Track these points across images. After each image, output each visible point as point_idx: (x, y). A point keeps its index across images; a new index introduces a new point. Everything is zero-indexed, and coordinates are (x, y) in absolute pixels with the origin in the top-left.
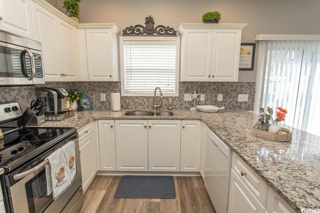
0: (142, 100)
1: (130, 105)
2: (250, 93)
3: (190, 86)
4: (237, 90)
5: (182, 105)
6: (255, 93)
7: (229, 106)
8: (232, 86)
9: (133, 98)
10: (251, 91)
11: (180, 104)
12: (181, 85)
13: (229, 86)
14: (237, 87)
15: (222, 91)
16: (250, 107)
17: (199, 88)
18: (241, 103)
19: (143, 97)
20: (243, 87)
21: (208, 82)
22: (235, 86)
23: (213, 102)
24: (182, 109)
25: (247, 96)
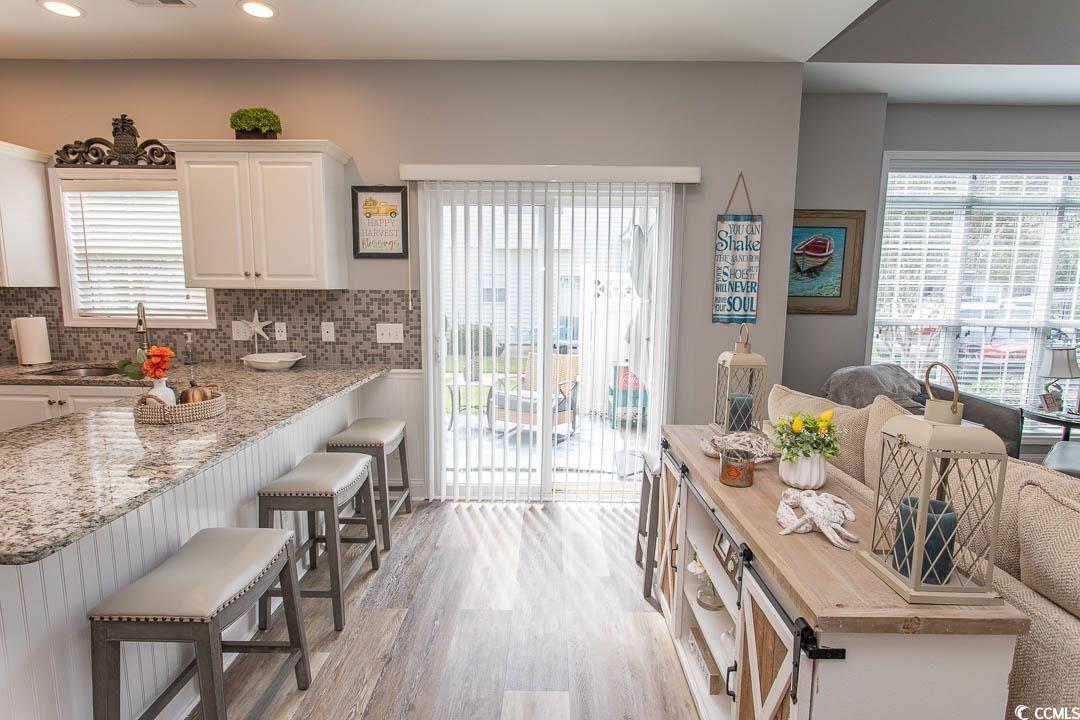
0: (120, 336)
1: (91, 351)
2: (408, 321)
3: (244, 301)
4: (372, 312)
5: (227, 351)
6: (420, 321)
7: (354, 355)
8: (358, 301)
9: (97, 332)
10: (411, 316)
11: (221, 350)
12: (220, 298)
13: (348, 300)
14: (372, 304)
15: (333, 316)
16: (412, 360)
17: (270, 307)
18: (386, 347)
19: (124, 329)
20: (388, 304)
21: (292, 291)
22: (365, 300)
23: (310, 343)
24: (230, 361)
25: (399, 328)
